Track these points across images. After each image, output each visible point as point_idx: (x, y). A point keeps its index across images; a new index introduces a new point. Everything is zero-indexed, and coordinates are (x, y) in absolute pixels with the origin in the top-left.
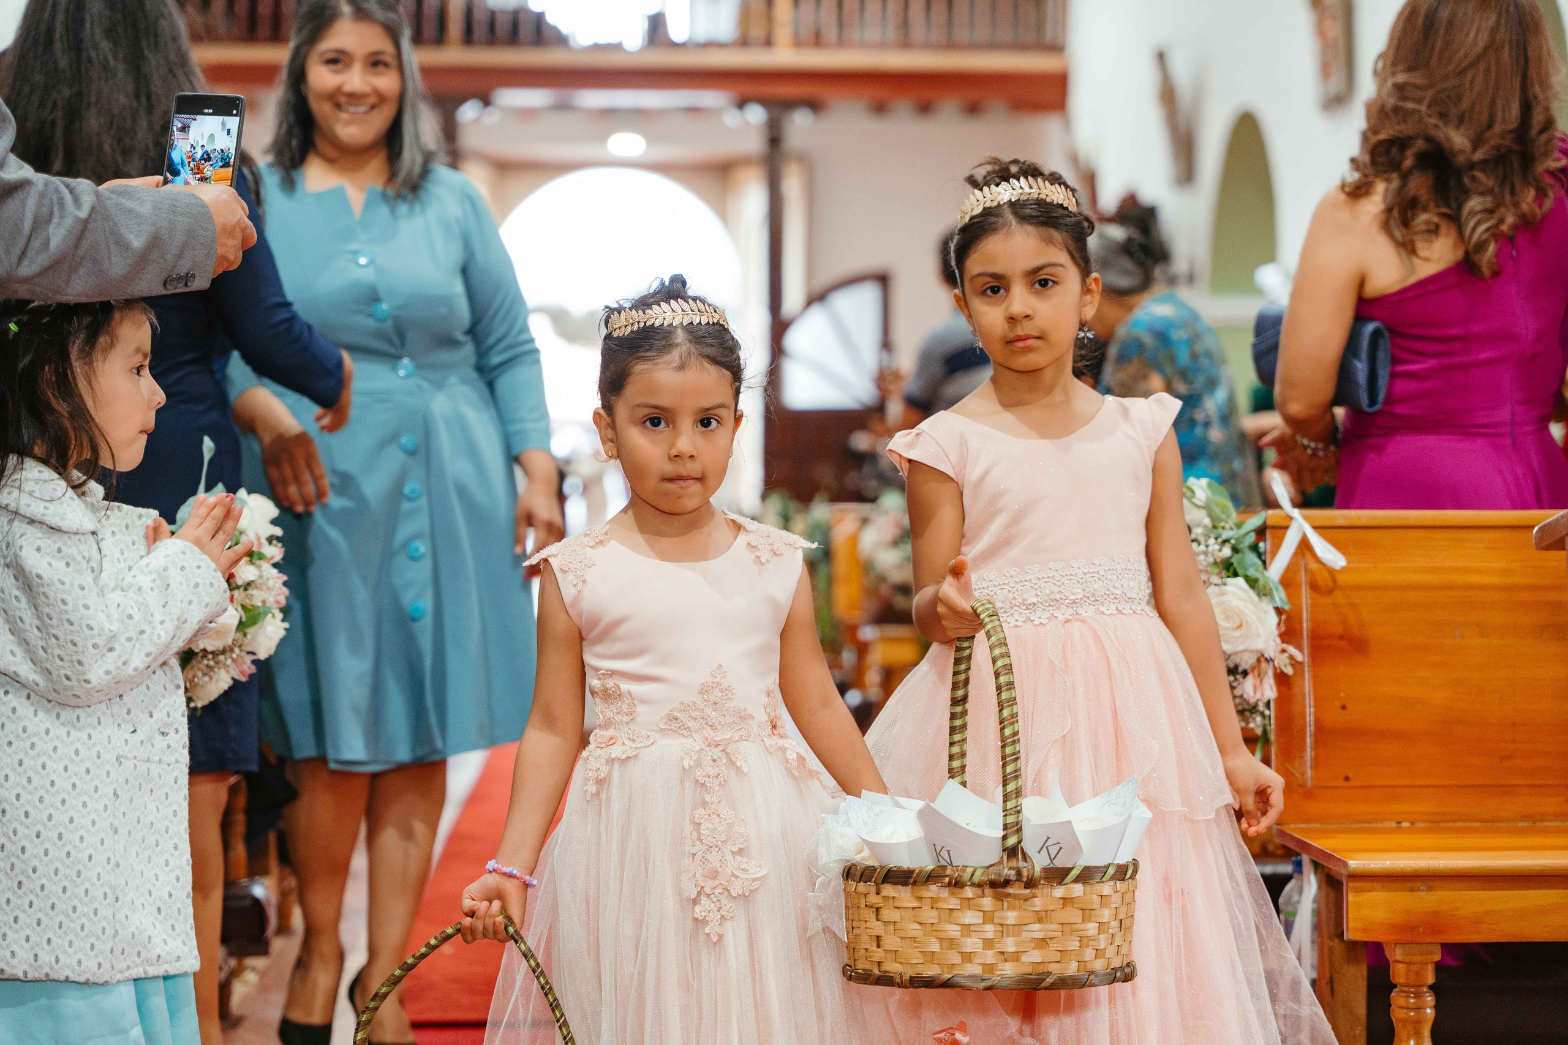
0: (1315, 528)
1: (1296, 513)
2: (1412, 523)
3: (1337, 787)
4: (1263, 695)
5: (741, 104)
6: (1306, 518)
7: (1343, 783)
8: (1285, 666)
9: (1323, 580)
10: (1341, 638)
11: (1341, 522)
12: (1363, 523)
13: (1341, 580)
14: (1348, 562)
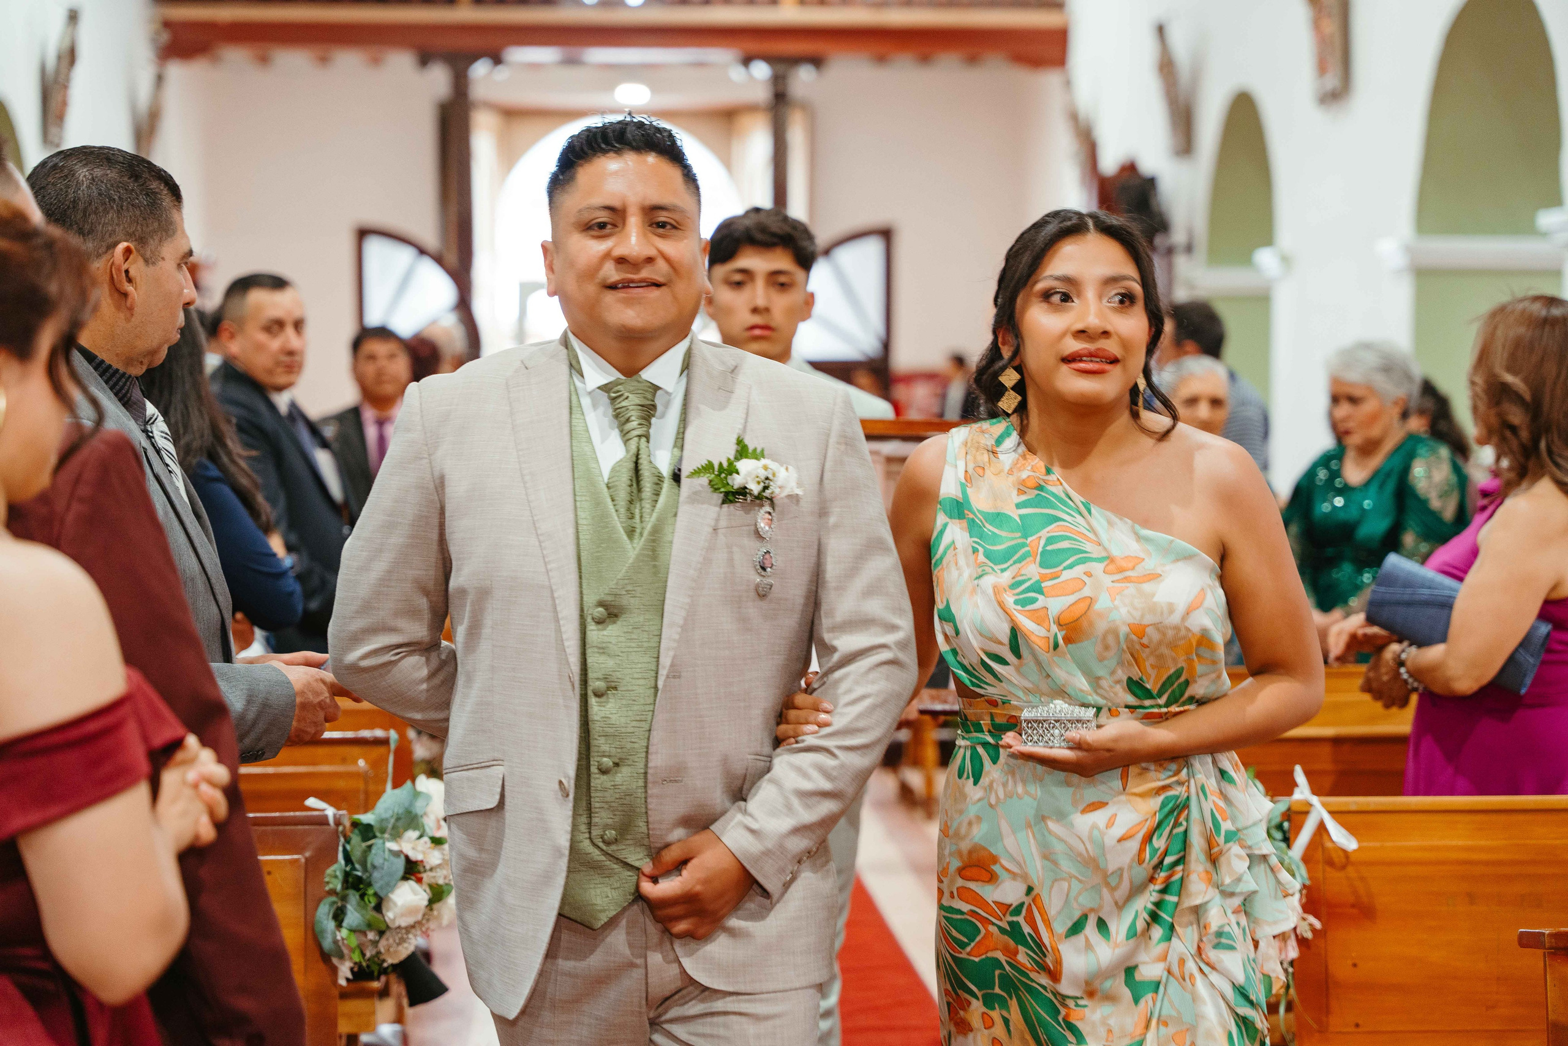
0: (1331, 813)
1: (1315, 800)
2: (1413, 808)
3: (1348, 1033)
4: (1287, 956)
5: (746, 61)
6: (1324, 805)
7: (1353, 1029)
8: (1306, 932)
9: (1338, 858)
10: (1353, 906)
11: (1353, 808)
12: (1372, 808)
13: (1353, 858)
14: (1359, 841)
